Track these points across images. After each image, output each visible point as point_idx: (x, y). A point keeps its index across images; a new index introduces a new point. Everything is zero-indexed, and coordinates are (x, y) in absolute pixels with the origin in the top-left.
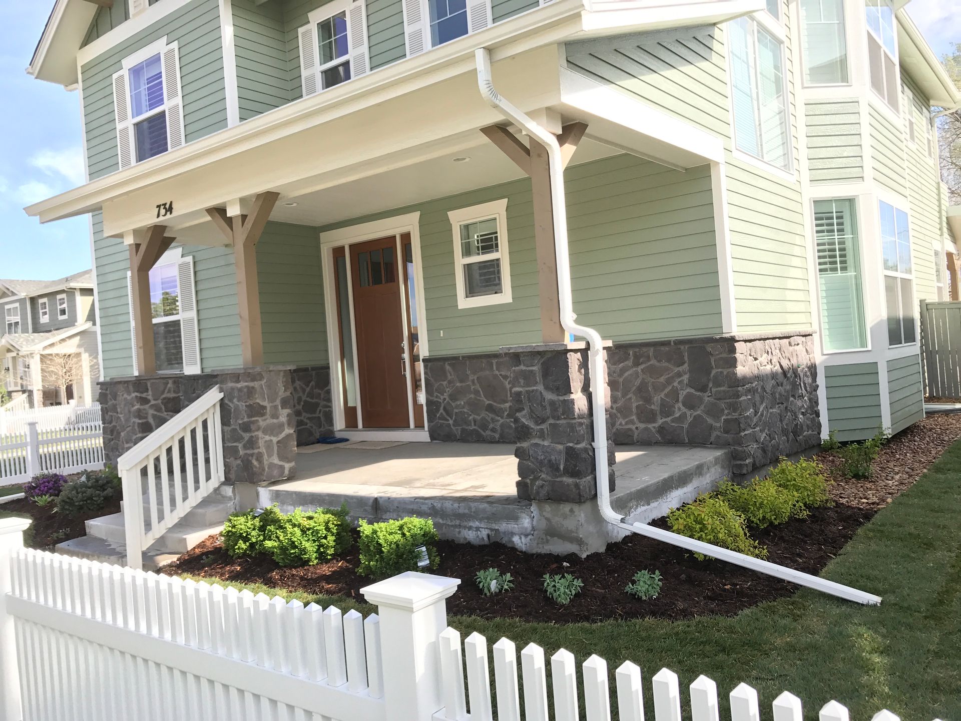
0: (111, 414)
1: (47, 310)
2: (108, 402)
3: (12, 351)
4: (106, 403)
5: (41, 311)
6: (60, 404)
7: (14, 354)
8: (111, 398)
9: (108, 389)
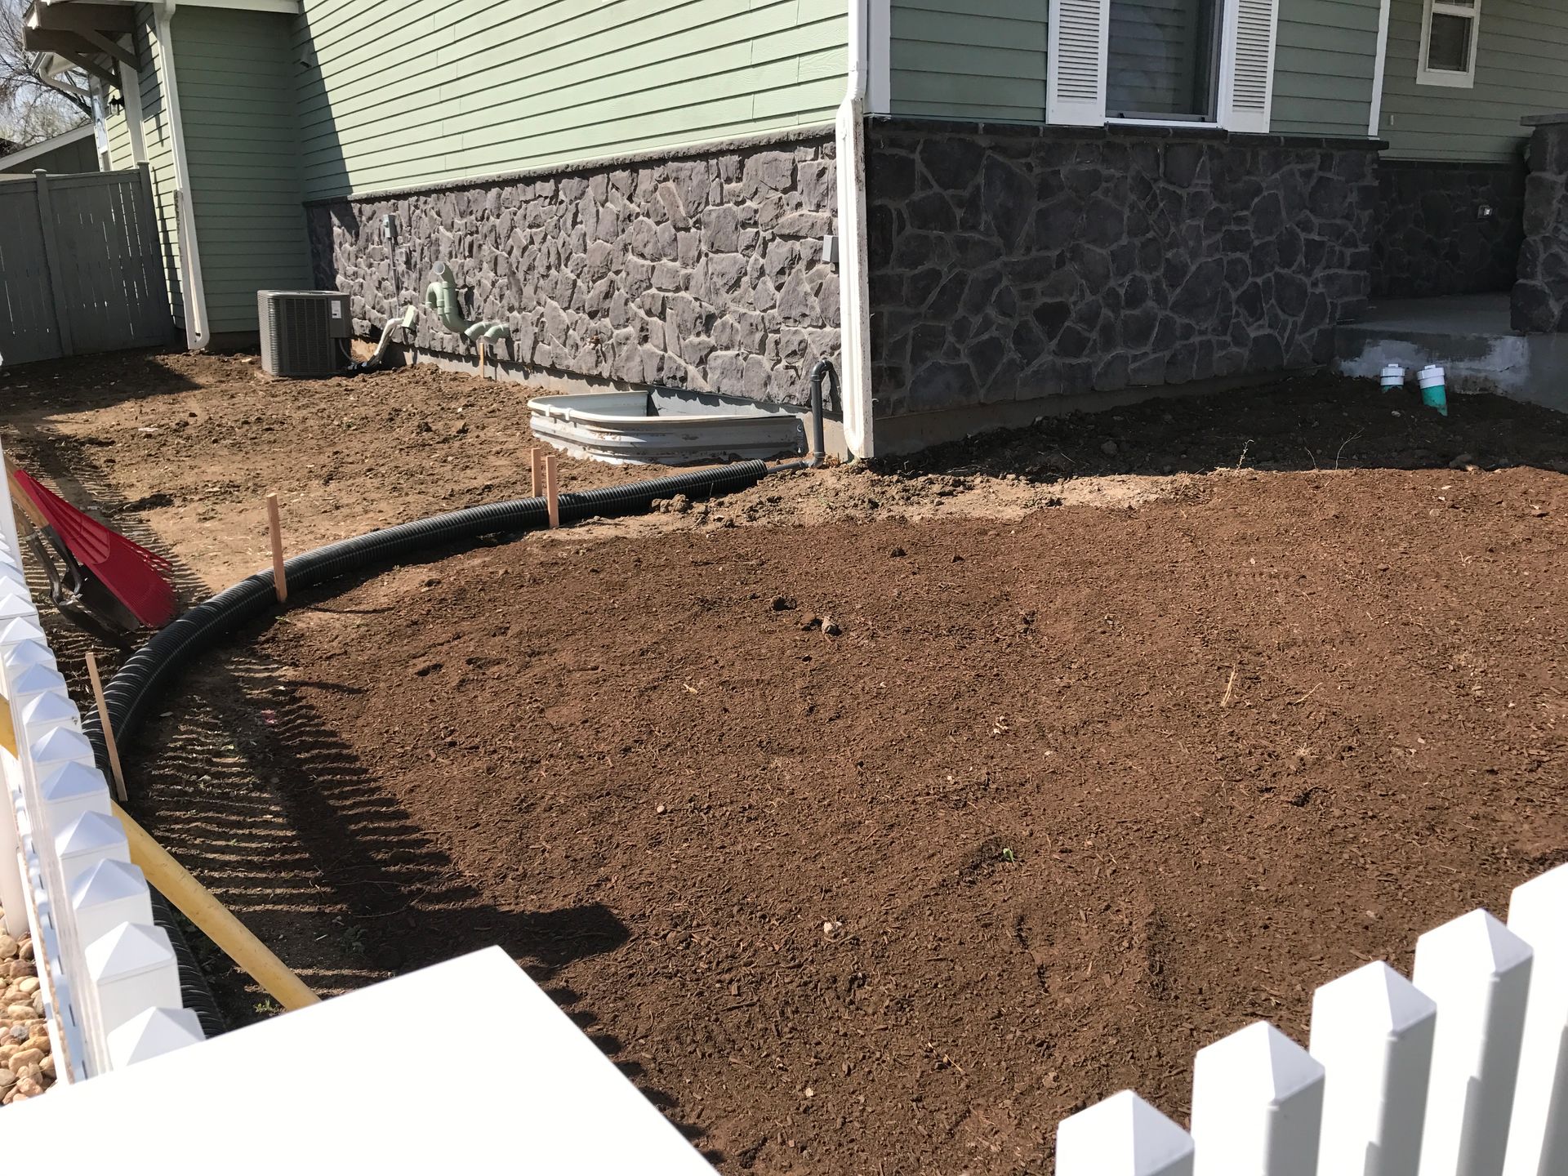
0: (920, 232)
2: (912, 190)
8: (930, 177)
9: (919, 148)
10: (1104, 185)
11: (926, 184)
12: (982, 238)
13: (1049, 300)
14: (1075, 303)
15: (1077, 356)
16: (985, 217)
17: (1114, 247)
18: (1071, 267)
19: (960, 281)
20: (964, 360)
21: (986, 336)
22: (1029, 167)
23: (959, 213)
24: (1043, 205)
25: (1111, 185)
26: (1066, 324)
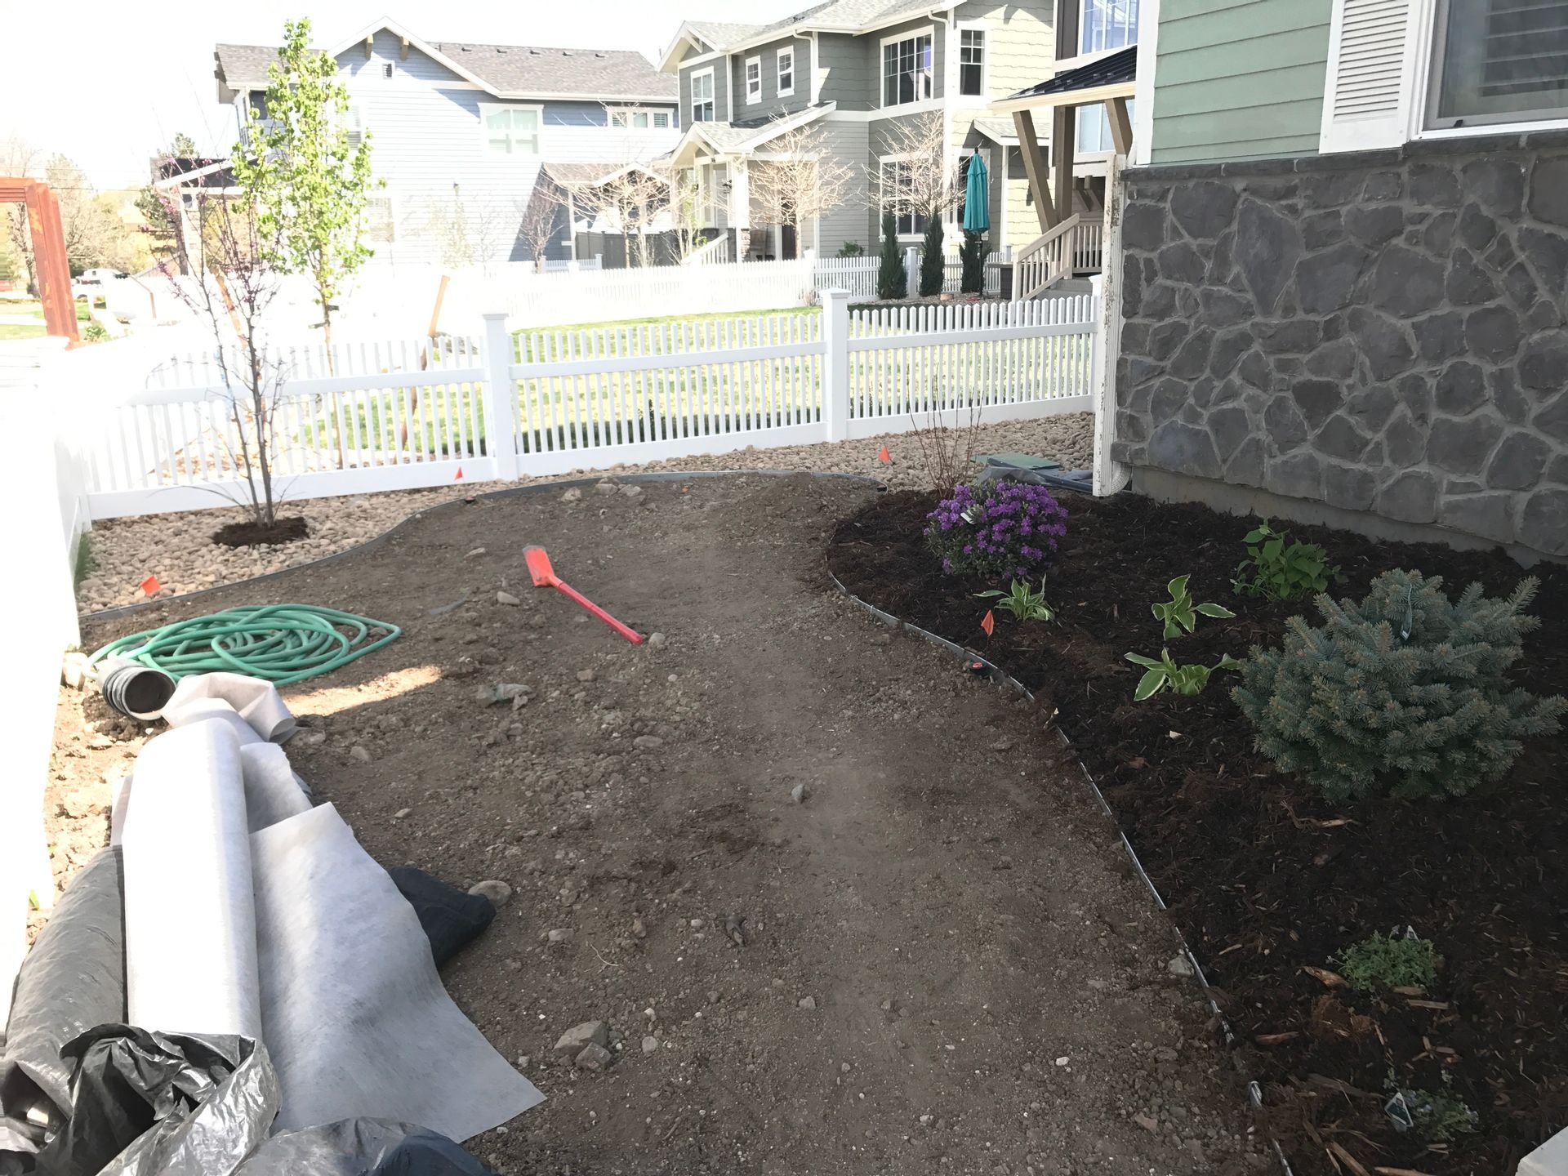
0: (1169, 283)
1: (759, 79)
2: (1161, 240)
3: (706, 155)
4: (1155, 241)
5: (748, 82)
6: (771, 257)
7: (706, 160)
8: (1179, 226)
9: (1170, 196)
10: (1409, 228)
11: (1176, 233)
12: (1230, 293)
13: (1315, 378)
14: (1351, 388)
15: (1353, 460)
16: (1236, 269)
17: (1422, 317)
18: (1350, 339)
19: (1203, 338)
20: (1204, 426)
21: (1229, 405)
22: (1293, 210)
23: (1209, 265)
24: (1308, 255)
25: (1422, 227)
26: (1338, 413)
